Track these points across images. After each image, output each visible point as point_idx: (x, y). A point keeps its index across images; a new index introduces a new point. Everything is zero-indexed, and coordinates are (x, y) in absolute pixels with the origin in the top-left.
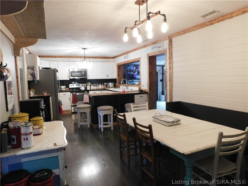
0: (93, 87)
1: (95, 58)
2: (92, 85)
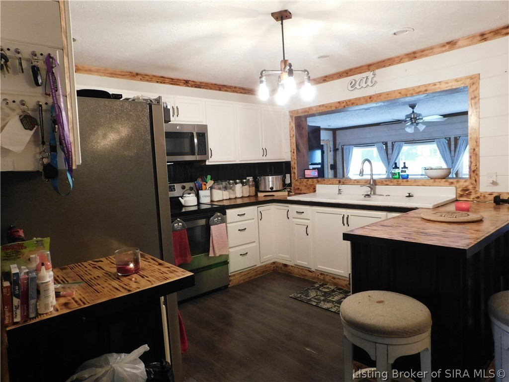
0: (220, 192)
1: (220, 90)
2: (216, 186)
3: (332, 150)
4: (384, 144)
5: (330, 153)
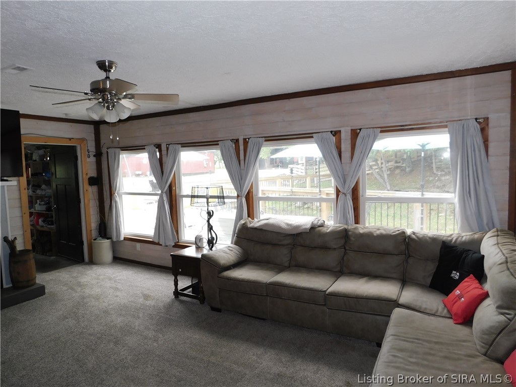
3: (92, 154)
4: (157, 148)
5: (88, 160)
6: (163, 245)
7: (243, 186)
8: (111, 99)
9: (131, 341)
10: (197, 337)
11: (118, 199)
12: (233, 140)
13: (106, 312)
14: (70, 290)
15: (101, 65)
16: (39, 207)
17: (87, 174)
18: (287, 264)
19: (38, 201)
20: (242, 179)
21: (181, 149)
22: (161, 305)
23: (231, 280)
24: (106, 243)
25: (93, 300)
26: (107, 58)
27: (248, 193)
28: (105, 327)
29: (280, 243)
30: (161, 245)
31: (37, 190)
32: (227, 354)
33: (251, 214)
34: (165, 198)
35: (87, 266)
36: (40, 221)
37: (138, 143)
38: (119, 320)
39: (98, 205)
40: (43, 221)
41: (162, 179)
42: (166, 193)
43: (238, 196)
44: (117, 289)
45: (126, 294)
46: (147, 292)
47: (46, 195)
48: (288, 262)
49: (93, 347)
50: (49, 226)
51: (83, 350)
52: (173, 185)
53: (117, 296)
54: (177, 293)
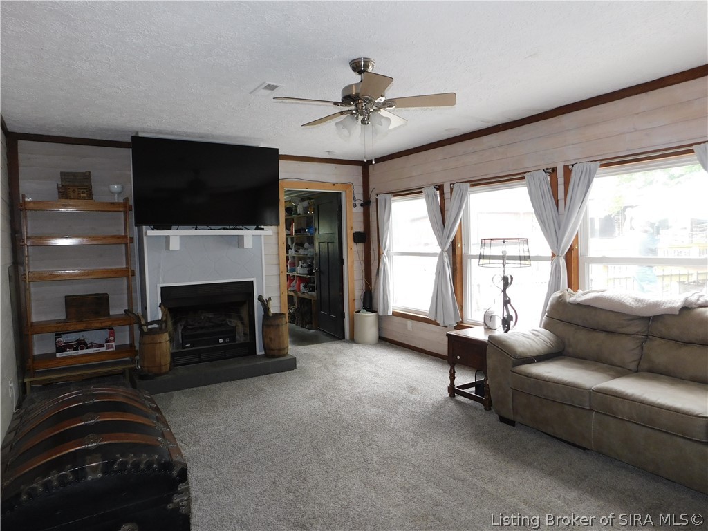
3: (359, 202)
4: (437, 189)
5: (354, 210)
6: (441, 324)
7: (562, 240)
8: (366, 109)
9: (383, 439)
10: (473, 452)
11: (386, 261)
12: (547, 169)
13: (359, 400)
14: (323, 369)
15: (354, 65)
16: (301, 270)
17: (352, 228)
18: (633, 366)
19: (300, 262)
20: (559, 228)
21: (470, 189)
22: (429, 402)
23: (531, 377)
24: (370, 317)
25: (346, 383)
26: (361, 54)
27: (570, 250)
28: (354, 417)
29: (621, 330)
30: (438, 324)
31: (299, 249)
32: (515, 486)
33: (573, 283)
34: (446, 259)
35: (347, 344)
36: (301, 285)
37: (413, 185)
38: (372, 411)
39: (363, 268)
40: (305, 287)
41: (443, 233)
42: (448, 251)
43: (553, 255)
44: (376, 375)
45: (386, 383)
46: (413, 384)
47: (309, 255)
48: (636, 363)
49: (336, 437)
50: (310, 293)
51: (324, 437)
52: (458, 240)
53: (375, 383)
54: (453, 391)
